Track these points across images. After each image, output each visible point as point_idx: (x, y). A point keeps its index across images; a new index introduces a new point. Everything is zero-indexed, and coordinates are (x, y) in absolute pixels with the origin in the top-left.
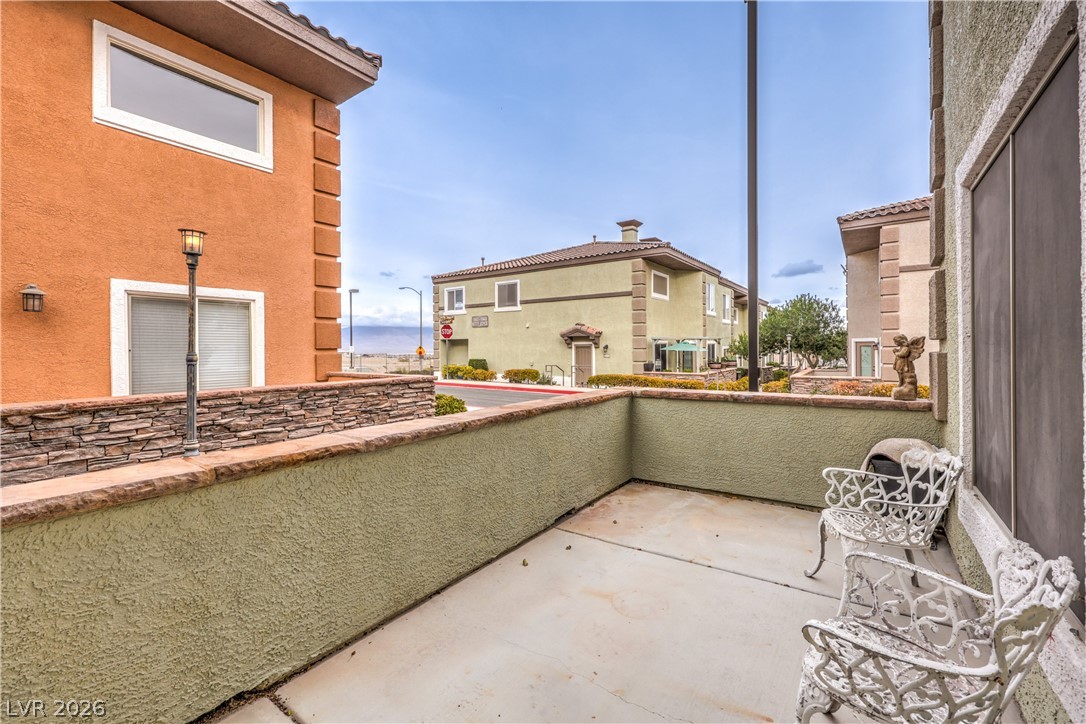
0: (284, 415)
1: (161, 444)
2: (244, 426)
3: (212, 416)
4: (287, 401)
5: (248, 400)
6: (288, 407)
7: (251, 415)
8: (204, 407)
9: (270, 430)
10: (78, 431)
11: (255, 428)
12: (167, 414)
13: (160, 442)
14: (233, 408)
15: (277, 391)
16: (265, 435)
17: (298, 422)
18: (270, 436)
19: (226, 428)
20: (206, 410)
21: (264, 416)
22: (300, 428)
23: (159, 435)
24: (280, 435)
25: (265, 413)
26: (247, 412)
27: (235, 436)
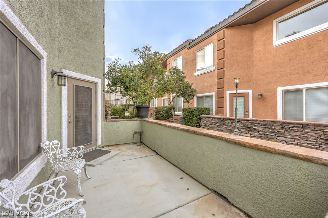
0: (275, 130)
1: (241, 130)
2: (261, 130)
3: (252, 125)
4: (276, 126)
5: (262, 123)
6: (276, 128)
7: (263, 128)
8: (250, 122)
9: (269, 134)
10: (228, 123)
11: (264, 132)
12: (242, 123)
13: (241, 129)
14: (257, 124)
15: (271, 121)
16: (267, 135)
17: (281, 134)
18: (269, 136)
19: (255, 129)
20: (250, 123)
21: (267, 129)
22: (282, 137)
23: (241, 127)
24: (273, 137)
25: (268, 128)
26: (262, 126)
27: (259, 133)
